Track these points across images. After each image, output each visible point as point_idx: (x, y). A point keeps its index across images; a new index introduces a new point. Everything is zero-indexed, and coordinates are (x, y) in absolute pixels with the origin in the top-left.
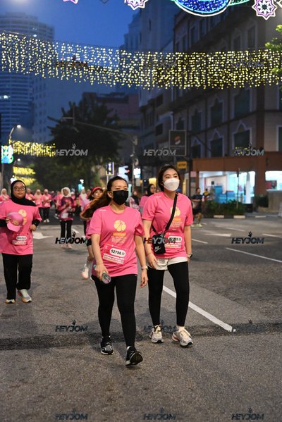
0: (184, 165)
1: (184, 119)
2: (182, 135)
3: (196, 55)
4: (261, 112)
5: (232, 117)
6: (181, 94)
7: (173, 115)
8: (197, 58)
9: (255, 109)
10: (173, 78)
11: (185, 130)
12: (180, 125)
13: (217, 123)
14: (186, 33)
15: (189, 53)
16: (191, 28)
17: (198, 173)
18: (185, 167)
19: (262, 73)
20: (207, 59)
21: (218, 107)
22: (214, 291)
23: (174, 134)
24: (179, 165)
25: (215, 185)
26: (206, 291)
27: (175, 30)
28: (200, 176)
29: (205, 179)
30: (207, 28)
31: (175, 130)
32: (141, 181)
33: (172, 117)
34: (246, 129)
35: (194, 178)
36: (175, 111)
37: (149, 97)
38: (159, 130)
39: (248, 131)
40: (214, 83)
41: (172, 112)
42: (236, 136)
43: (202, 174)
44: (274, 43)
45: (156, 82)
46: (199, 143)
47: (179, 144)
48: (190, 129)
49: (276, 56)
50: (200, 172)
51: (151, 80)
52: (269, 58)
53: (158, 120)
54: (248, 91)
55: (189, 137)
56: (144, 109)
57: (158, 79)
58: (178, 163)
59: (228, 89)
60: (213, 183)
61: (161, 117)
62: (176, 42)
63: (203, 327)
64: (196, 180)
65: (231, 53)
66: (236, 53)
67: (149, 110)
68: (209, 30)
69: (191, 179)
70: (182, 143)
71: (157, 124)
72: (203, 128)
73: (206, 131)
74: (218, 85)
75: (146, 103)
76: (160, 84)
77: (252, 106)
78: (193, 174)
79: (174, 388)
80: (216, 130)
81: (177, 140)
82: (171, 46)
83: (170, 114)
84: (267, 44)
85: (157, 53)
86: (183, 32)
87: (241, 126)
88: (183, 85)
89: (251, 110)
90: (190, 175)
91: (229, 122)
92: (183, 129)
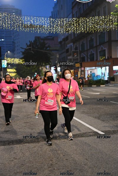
0: (79, 65)
1: (78, 46)
2: (77, 52)
3: (82, 19)
4: (110, 42)
5: (98, 44)
6: (76, 36)
7: (73, 44)
8: (82, 20)
9: (107, 40)
10: (72, 29)
11: (78, 51)
12: (76, 48)
13: (92, 47)
14: (77, 10)
15: (79, 18)
16: (79, 8)
17: (84, 68)
18: (79, 66)
19: (110, 25)
20: (86, 20)
21: (92, 40)
22: (94, 117)
23: (74, 52)
24: (77, 65)
25: (92, 73)
26: (90, 117)
27: (72, 9)
28: (85, 70)
29: (88, 70)
30: (86, 7)
31: (74, 51)
32: (61, 73)
33: (73, 45)
34: (104, 49)
35: (83, 70)
36: (74, 43)
37: (63, 37)
38: (67, 51)
39: (105, 50)
40: (90, 30)
41: (72, 43)
42: (100, 52)
43: (86, 68)
44: (114, 12)
45: (65, 31)
46: (85, 56)
47: (76, 57)
48: (80, 50)
49: (115, 18)
50: (85, 68)
51: (63, 30)
52: (113, 18)
53: (67, 47)
54: (104, 33)
55: (80, 53)
56: (61, 42)
57: (66, 29)
58: (76, 64)
59: (96, 32)
60: (91, 72)
61: (68, 46)
62: (73, 14)
63: (90, 133)
64: (84, 71)
65: (97, 17)
66: (99, 17)
67: (63, 43)
68: (87, 8)
69: (82, 71)
70: (77, 56)
71: (67, 48)
72: (86, 49)
73: (87, 50)
74: (92, 31)
75: (62, 40)
76: (67, 32)
77: (106, 39)
78: (83, 69)
79: (79, 159)
80: (91, 50)
81: (75, 55)
82: (71, 15)
83: (72, 44)
84: (112, 13)
85: (65, 19)
86: (76, 9)
87: (102, 48)
88: (77, 31)
89: (106, 41)
90: (81, 69)
91: (97, 46)
92: (77, 50)
